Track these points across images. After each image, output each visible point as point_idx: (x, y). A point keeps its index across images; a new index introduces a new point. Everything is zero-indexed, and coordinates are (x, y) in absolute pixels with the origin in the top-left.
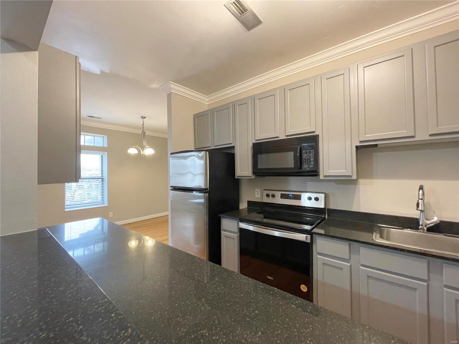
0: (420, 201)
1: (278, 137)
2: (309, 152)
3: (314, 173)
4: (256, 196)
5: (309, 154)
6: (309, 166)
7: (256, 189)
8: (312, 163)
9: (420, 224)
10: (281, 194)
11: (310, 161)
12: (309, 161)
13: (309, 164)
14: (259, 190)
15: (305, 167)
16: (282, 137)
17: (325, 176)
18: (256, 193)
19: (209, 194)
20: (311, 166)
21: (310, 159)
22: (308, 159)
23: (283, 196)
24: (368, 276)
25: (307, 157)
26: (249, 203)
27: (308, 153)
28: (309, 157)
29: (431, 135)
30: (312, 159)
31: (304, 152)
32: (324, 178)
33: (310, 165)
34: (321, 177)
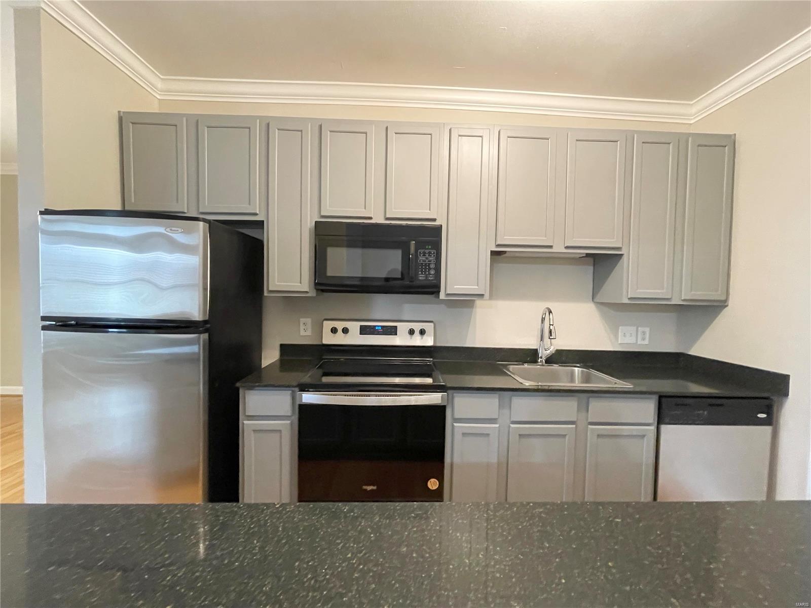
0: (551, 326)
1: (370, 218)
2: (428, 253)
3: (432, 289)
4: (302, 333)
5: (429, 256)
6: (426, 277)
7: (301, 319)
8: (432, 272)
9: (540, 356)
10: (361, 327)
11: (430, 269)
12: (427, 269)
13: (427, 273)
14: (309, 321)
15: (420, 278)
16: (379, 219)
17: (448, 295)
18: (302, 327)
19: (209, 335)
20: (431, 277)
21: (429, 264)
22: (426, 264)
23: (364, 331)
24: (520, 435)
25: (425, 261)
26: (285, 349)
27: (427, 255)
28: (429, 261)
29: (567, 247)
30: (432, 266)
31: (420, 252)
32: (446, 297)
33: (428, 276)
34: (442, 296)
